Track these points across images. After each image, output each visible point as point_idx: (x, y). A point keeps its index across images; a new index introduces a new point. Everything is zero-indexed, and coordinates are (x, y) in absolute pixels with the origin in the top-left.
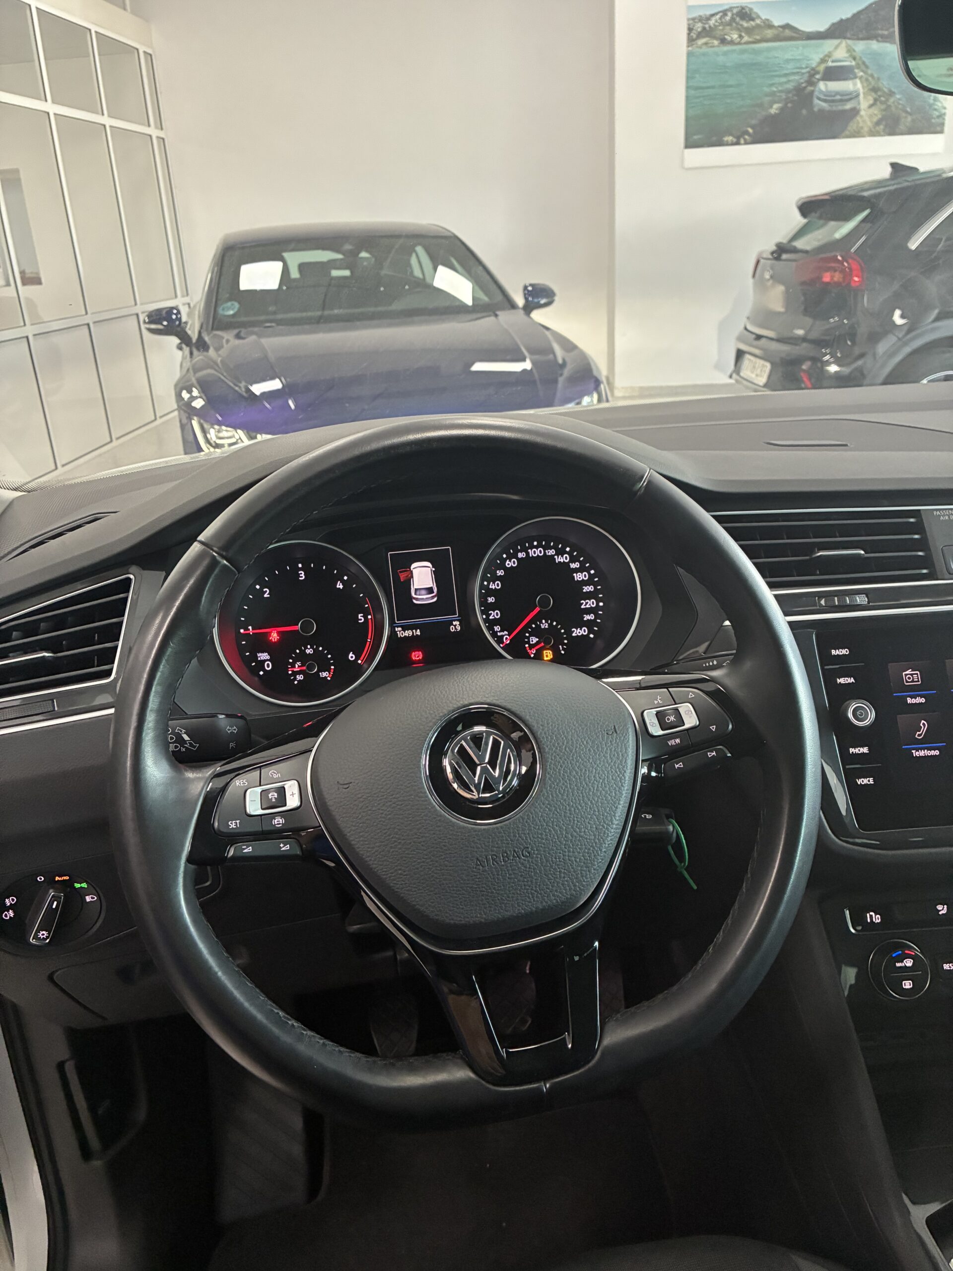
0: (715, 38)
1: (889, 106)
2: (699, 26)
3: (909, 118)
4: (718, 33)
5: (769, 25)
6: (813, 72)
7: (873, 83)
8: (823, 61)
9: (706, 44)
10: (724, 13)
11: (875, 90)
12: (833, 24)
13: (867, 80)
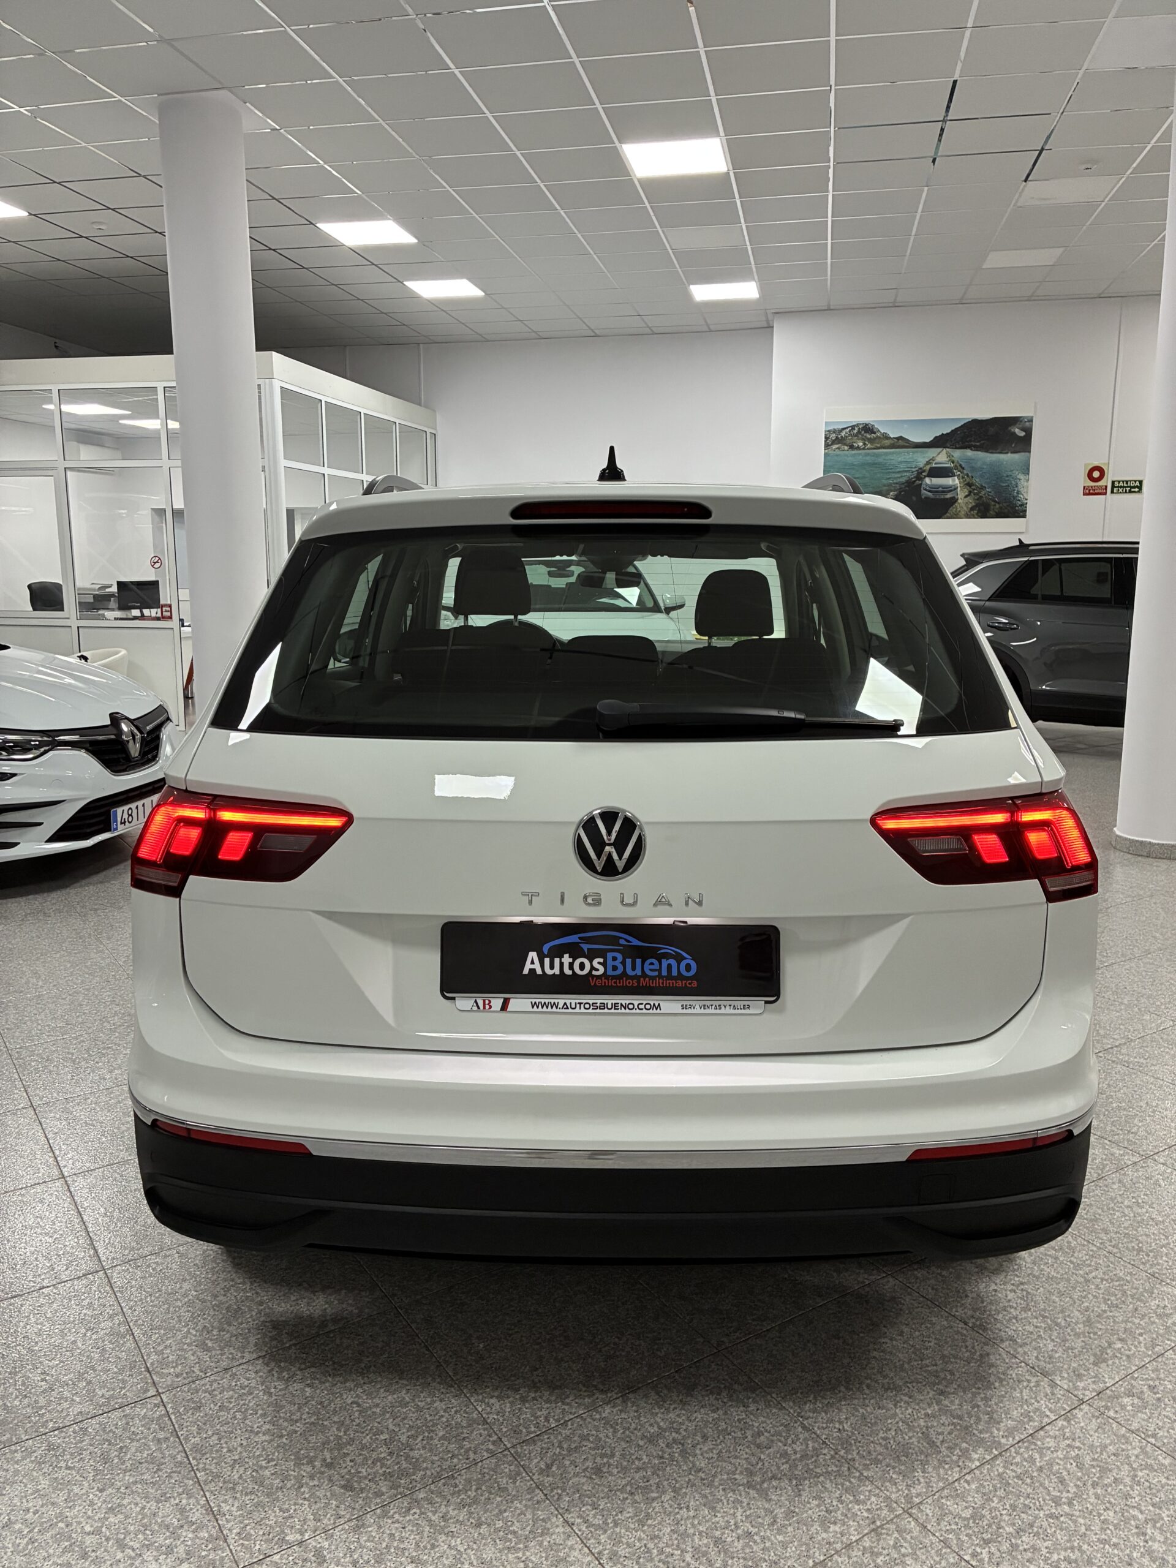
0: (845, 444)
1: (981, 497)
2: (833, 436)
3: (997, 506)
4: (848, 441)
5: (886, 437)
6: (920, 471)
7: (968, 479)
8: (928, 463)
9: (839, 448)
10: (853, 427)
11: (969, 485)
12: (936, 437)
13: (963, 478)
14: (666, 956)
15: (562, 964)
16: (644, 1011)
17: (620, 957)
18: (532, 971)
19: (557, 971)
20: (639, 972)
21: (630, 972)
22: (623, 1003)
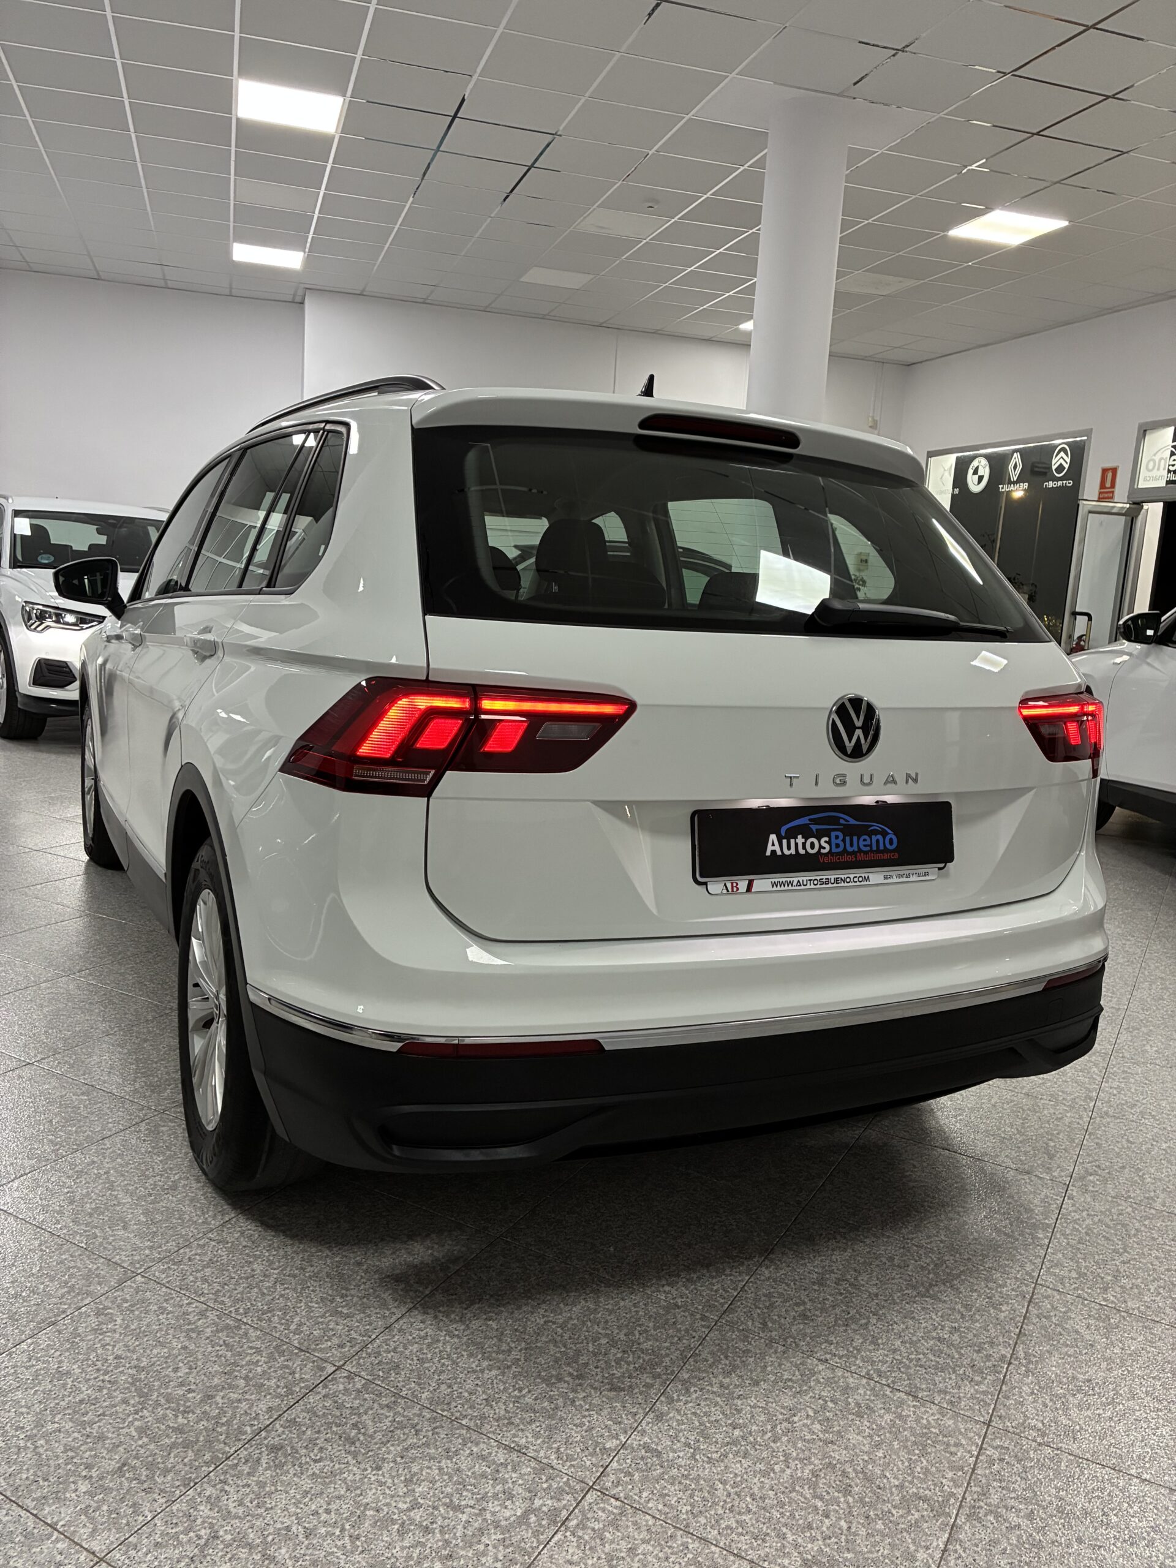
14: (876, 832)
15: (796, 844)
16: (858, 883)
17: (841, 835)
18: (774, 852)
19: (793, 851)
20: (855, 848)
21: (849, 849)
22: (843, 877)
